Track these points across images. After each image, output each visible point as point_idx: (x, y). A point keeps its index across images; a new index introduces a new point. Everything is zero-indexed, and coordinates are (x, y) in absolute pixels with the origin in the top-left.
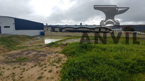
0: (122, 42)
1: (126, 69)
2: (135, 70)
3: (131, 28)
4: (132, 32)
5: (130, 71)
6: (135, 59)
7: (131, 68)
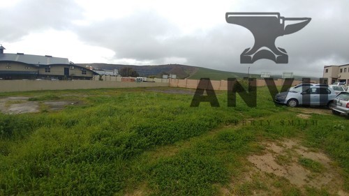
0: (120, 98)
1: (118, 153)
2: (135, 148)
3: (132, 70)
4: (135, 78)
5: (125, 155)
6: (134, 128)
7: (126, 148)
